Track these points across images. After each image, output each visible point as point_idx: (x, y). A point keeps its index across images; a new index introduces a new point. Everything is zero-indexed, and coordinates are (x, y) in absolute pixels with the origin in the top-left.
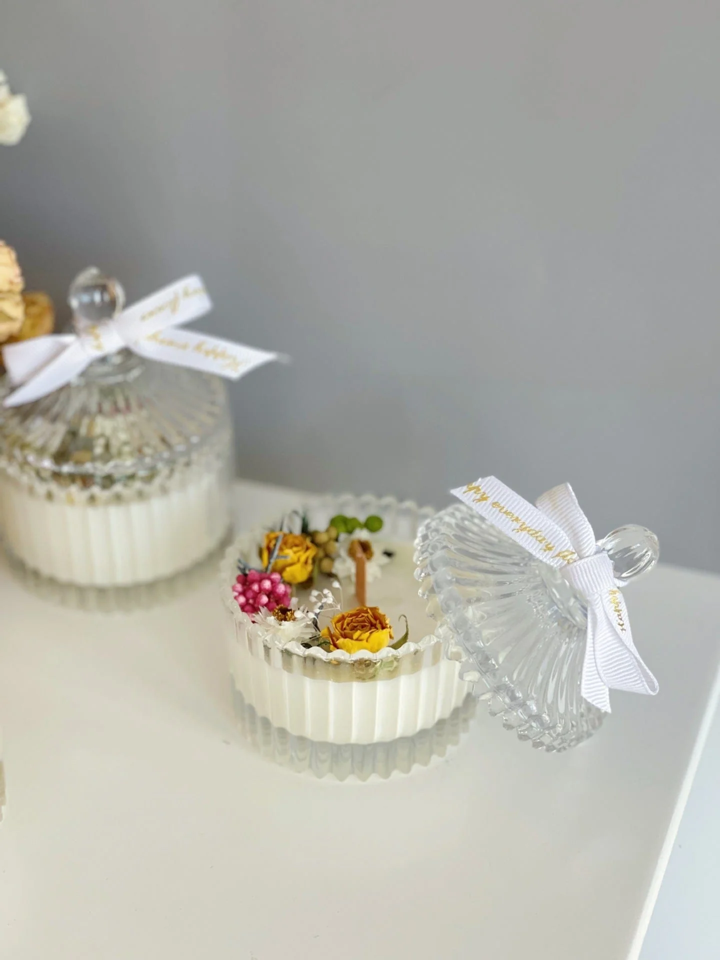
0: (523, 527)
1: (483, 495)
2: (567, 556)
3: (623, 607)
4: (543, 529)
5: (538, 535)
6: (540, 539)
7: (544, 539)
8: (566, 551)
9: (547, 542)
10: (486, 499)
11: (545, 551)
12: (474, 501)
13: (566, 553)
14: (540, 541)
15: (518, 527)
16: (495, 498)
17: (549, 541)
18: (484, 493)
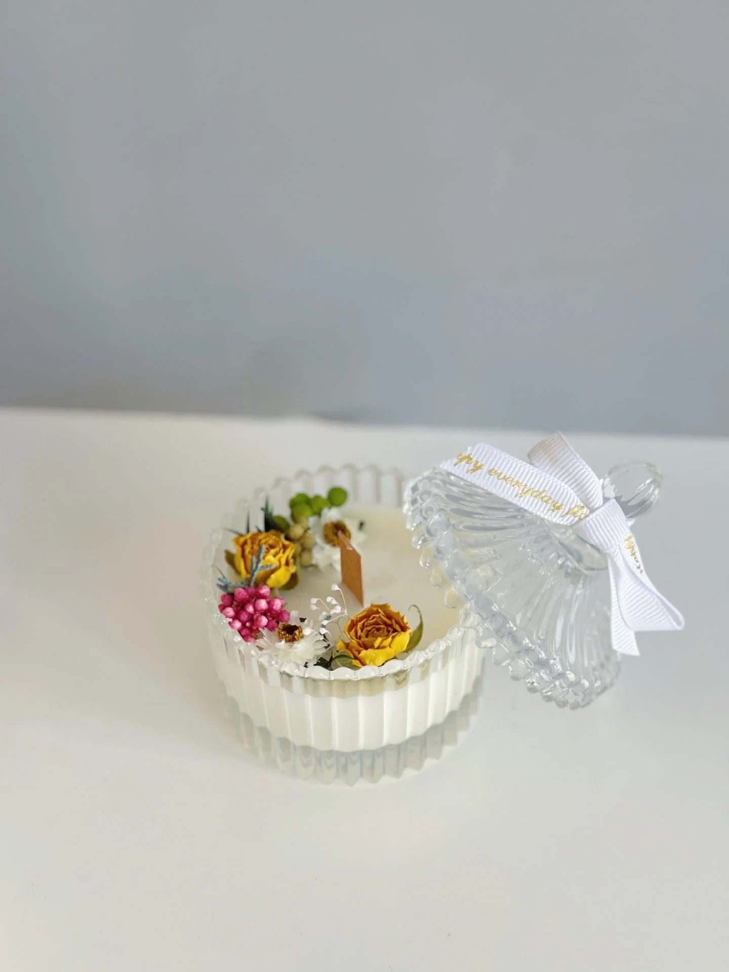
0: (526, 490)
1: (477, 464)
2: (578, 511)
3: (637, 549)
4: (547, 489)
5: (543, 495)
6: (546, 499)
7: (550, 498)
8: (575, 507)
9: (553, 501)
10: (479, 468)
11: (553, 511)
12: (467, 472)
13: (576, 509)
14: (546, 502)
15: (521, 492)
16: (490, 464)
17: (556, 500)
18: (477, 462)
